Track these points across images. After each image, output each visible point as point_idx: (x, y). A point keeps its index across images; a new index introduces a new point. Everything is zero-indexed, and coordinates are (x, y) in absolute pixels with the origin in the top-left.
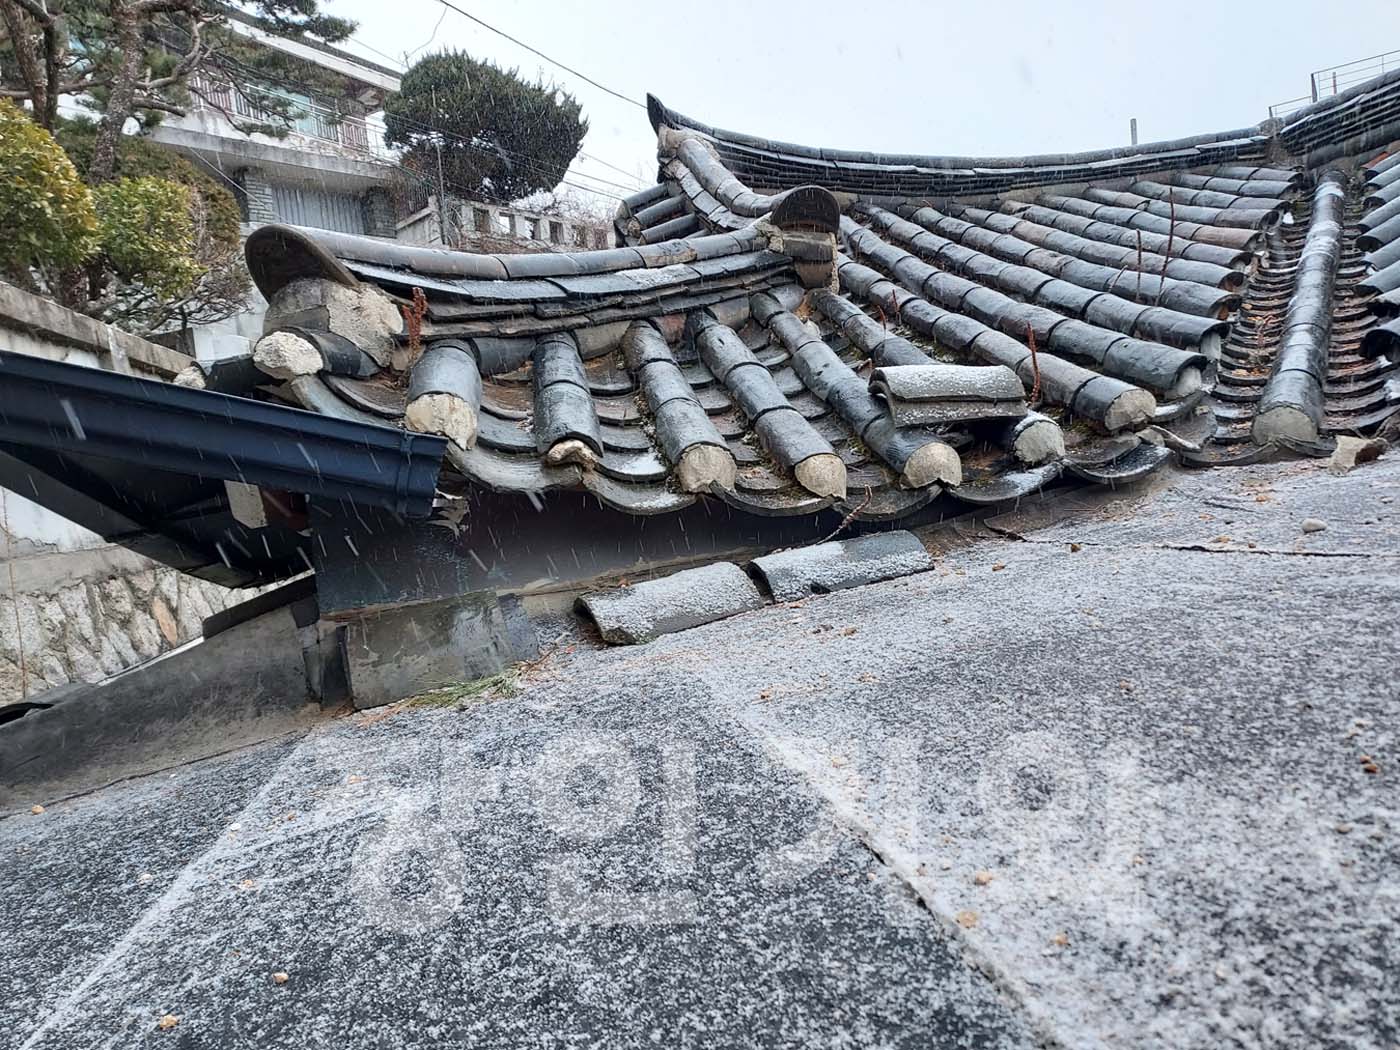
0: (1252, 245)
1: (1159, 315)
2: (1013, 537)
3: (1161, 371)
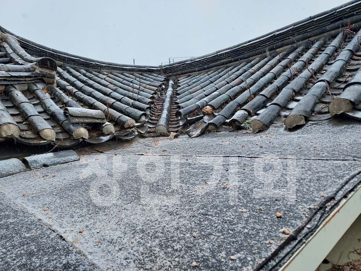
0: (157, 91)
1: (137, 103)
2: (101, 152)
3: (137, 115)
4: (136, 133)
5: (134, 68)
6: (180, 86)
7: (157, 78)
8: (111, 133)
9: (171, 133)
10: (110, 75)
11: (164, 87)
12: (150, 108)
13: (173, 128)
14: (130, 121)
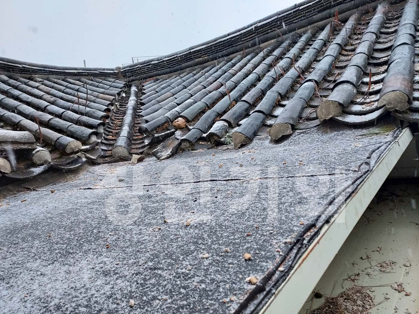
0: (114, 101)
1: (85, 118)
2: (29, 189)
3: (84, 135)
4: (84, 159)
5: (81, 71)
6: (145, 94)
7: (114, 84)
8: (46, 162)
9: (134, 155)
10: (46, 82)
11: (124, 95)
12: (103, 124)
13: (137, 148)
14: (73, 143)
